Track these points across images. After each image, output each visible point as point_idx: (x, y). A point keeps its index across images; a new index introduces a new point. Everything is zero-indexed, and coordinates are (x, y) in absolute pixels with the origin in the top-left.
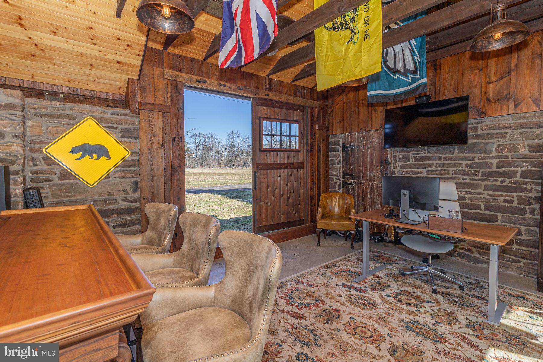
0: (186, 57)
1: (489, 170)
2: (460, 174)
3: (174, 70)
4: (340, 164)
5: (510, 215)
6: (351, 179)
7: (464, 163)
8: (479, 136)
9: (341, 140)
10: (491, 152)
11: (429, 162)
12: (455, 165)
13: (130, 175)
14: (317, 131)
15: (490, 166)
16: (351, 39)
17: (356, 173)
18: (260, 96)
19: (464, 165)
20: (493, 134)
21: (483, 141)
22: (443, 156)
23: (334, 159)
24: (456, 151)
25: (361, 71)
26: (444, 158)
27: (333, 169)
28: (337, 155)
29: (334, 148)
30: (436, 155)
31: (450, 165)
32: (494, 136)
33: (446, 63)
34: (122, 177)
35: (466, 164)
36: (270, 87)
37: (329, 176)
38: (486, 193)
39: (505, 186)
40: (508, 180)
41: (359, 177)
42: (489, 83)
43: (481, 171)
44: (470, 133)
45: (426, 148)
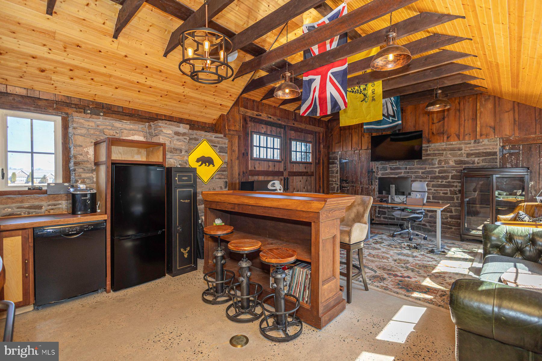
0: (250, 99)
1: (434, 175)
2: (418, 178)
3: (244, 108)
4: (338, 173)
5: (446, 201)
6: (346, 184)
7: (421, 171)
8: (428, 155)
9: (338, 156)
10: (435, 164)
11: (399, 171)
12: (415, 172)
13: (223, 177)
14: (322, 149)
15: (434, 172)
16: (364, 100)
17: (350, 179)
18: (290, 125)
19: (420, 173)
20: (436, 154)
21: (431, 158)
22: (408, 167)
23: (333, 169)
24: (415, 164)
25: (370, 118)
26: (409, 168)
27: (332, 177)
28: (335, 167)
29: (333, 162)
30: (404, 166)
31: (412, 173)
32: (437, 155)
33: (409, 109)
34: (220, 178)
35: (422, 172)
36: (295, 118)
37: (329, 181)
38: (433, 189)
39: (444, 185)
40: (445, 181)
41: (353, 182)
42: (433, 123)
43: (430, 176)
44: (424, 152)
45: (398, 161)
